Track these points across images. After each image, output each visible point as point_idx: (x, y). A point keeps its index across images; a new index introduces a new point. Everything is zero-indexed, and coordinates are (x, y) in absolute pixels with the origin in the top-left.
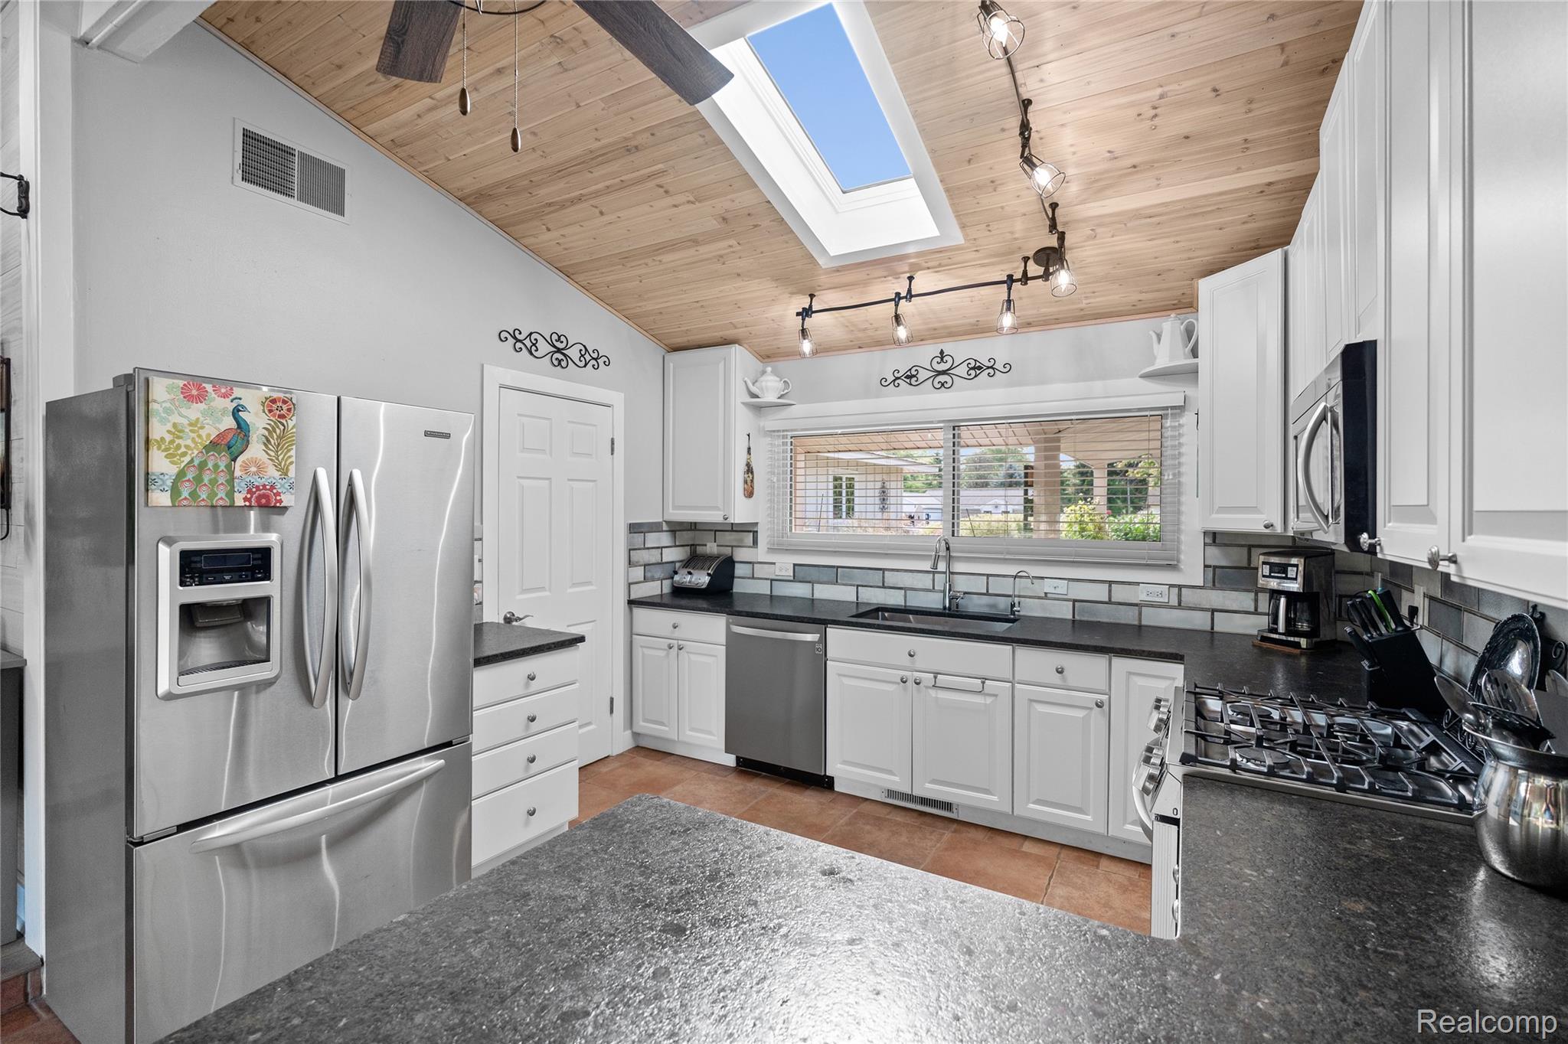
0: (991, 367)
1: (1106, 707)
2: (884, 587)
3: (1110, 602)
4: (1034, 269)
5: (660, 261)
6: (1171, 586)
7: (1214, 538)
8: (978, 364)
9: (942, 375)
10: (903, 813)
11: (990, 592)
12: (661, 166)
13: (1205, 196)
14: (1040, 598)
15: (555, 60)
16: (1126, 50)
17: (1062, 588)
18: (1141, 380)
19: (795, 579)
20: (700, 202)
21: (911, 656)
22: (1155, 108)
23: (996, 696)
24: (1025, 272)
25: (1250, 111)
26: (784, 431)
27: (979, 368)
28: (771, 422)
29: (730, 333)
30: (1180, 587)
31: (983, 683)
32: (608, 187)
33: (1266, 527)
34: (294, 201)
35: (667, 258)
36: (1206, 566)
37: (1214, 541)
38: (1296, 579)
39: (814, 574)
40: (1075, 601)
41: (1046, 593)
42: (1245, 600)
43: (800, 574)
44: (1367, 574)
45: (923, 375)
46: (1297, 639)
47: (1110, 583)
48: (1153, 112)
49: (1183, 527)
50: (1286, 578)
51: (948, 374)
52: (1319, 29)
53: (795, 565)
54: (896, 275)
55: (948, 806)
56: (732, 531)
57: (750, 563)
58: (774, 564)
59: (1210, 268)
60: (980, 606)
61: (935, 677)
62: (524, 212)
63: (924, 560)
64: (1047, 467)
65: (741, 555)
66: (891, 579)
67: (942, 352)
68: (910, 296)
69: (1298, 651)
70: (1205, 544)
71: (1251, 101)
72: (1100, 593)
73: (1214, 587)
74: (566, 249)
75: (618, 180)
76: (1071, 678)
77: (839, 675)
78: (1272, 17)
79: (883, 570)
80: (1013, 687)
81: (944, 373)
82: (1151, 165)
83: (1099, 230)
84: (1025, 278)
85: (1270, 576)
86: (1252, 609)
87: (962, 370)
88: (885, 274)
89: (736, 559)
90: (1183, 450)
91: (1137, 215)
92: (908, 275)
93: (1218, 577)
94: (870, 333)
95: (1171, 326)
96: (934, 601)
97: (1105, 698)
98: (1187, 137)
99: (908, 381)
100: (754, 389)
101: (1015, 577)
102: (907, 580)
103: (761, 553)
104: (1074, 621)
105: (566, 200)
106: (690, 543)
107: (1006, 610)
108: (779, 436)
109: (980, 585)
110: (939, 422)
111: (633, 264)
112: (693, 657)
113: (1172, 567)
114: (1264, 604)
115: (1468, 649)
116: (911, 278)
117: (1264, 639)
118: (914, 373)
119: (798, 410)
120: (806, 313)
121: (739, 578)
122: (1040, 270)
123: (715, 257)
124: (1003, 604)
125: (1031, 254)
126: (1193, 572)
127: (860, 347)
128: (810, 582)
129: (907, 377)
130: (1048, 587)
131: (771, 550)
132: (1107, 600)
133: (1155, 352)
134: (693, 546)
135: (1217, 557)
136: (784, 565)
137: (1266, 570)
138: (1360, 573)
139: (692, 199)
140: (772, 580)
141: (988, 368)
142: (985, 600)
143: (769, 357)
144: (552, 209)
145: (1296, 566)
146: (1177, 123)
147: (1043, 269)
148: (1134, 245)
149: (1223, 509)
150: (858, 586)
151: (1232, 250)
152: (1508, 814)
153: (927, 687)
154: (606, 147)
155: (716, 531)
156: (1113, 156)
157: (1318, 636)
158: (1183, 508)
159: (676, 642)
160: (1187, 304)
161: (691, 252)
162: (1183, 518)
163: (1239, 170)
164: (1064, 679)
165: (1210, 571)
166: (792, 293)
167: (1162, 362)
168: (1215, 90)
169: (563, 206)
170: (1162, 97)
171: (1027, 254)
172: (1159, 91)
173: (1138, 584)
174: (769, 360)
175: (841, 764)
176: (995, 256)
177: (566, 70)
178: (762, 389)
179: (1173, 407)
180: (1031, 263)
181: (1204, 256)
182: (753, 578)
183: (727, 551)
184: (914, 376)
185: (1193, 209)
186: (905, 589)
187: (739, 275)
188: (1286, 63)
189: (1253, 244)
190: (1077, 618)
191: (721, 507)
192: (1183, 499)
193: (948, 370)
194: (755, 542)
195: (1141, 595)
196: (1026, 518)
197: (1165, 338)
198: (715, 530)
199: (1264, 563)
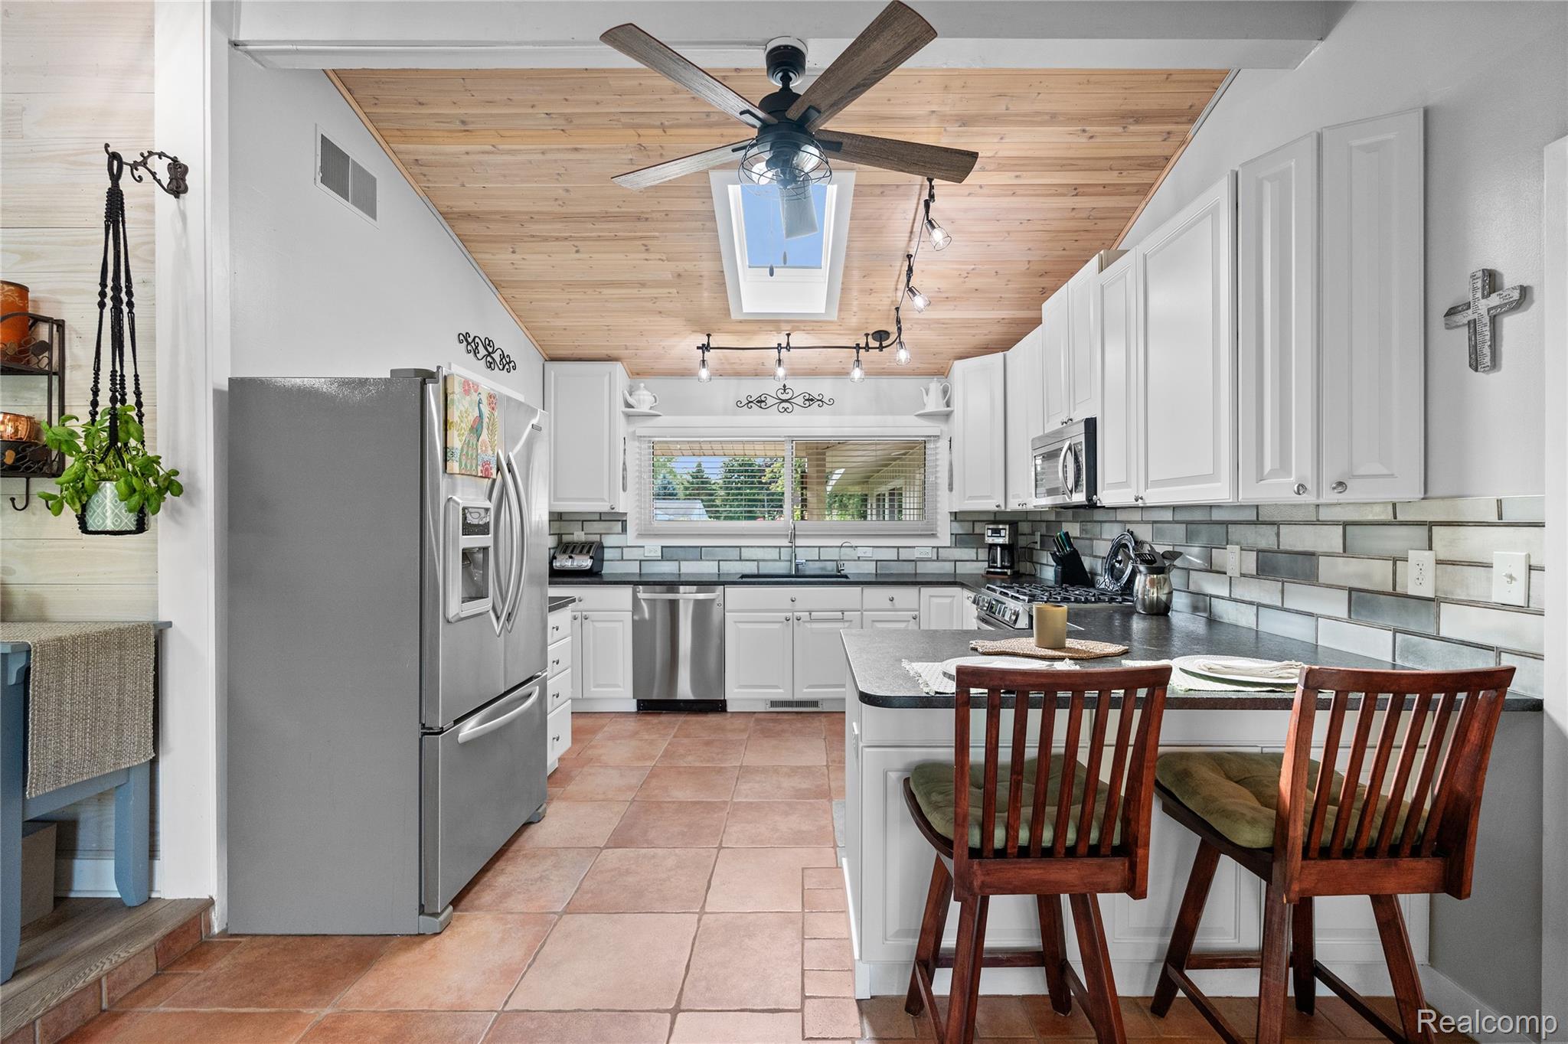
0: (820, 400)
1: (918, 619)
2: (741, 560)
3: (898, 560)
4: (873, 343)
5: (600, 292)
6: (933, 547)
7: (956, 516)
8: (811, 397)
9: (785, 402)
10: (786, 714)
11: (821, 558)
12: (657, 234)
13: (973, 319)
14: (855, 560)
15: (630, 157)
16: (967, 246)
17: (869, 553)
18: (916, 418)
19: (663, 558)
20: (668, 261)
21: (793, 601)
22: (968, 273)
23: (851, 621)
24: (867, 344)
25: (1007, 285)
26: (649, 437)
27: (812, 400)
28: (642, 428)
29: (615, 353)
30: (938, 548)
31: (843, 614)
32: (599, 236)
33: (997, 506)
34: (349, 204)
35: (607, 291)
36: (951, 534)
37: (956, 518)
38: (1004, 537)
39: (681, 553)
40: (877, 561)
41: (859, 557)
42: (970, 553)
43: (667, 553)
44: (1029, 534)
45: (770, 401)
46: (1006, 570)
47: (898, 548)
48: (966, 275)
49: (939, 510)
50: (1000, 536)
51: (790, 402)
52: (1045, 259)
53: (662, 547)
54: (779, 331)
55: (815, 703)
56: (600, 520)
57: (620, 547)
58: (643, 547)
59: (961, 355)
60: (815, 569)
61: (810, 614)
62: (501, 236)
63: (777, 538)
64: (818, 471)
65: (608, 541)
66: (746, 553)
67: (784, 386)
68: (788, 347)
69: (1007, 577)
70: (951, 521)
71: (1009, 281)
72: (891, 555)
73: (956, 546)
74: (516, 269)
75: (612, 234)
76: (897, 603)
77: (736, 622)
78: (1029, 249)
79: (740, 547)
80: (862, 614)
81: (786, 401)
82: (955, 299)
83: (915, 326)
84: (867, 348)
85: (992, 536)
86: (975, 559)
87: (800, 400)
88: (772, 329)
89: (605, 545)
90: (938, 463)
91: (938, 321)
92: (788, 332)
93: (959, 540)
94: (735, 366)
95: (935, 386)
96: (781, 568)
97: (917, 613)
98: (976, 290)
99: (759, 404)
100: (631, 400)
101: (841, 546)
102: (759, 554)
103: (631, 538)
104: (876, 575)
105: (551, 237)
106: (558, 532)
107: (832, 571)
108: (645, 441)
109: (814, 554)
110: (785, 437)
111: (570, 290)
112: (597, 625)
113: (934, 536)
114: (983, 554)
115: (1096, 557)
116: (788, 335)
117: (988, 572)
118: (763, 399)
119: (664, 420)
120: (705, 348)
121: (608, 560)
122: (877, 344)
123: (650, 298)
124: (831, 567)
125: (871, 332)
126: (945, 539)
127: (721, 375)
128: (676, 560)
129: (758, 402)
130: (860, 552)
131: (641, 535)
132: (896, 559)
133: (925, 401)
134: (560, 535)
135: (958, 528)
136: (653, 547)
137: (990, 532)
138: (1025, 534)
139: (664, 258)
140: (640, 561)
141: (818, 400)
142: (818, 564)
143: (638, 374)
144: (533, 239)
145: (1005, 529)
146: (974, 282)
147: (879, 343)
148: (928, 336)
149: (971, 498)
150: (719, 561)
151: (975, 348)
152: (1144, 595)
153: (804, 622)
154: (623, 213)
155: (583, 521)
156: (939, 291)
157: (1014, 568)
158: (939, 499)
159: (579, 613)
160: (942, 373)
161: (635, 291)
162: (939, 505)
163: (993, 310)
164: (894, 605)
165: (954, 536)
166: (693, 331)
167: (930, 409)
168: (996, 272)
169: (546, 239)
170: (973, 269)
171: (868, 332)
172: (973, 267)
173: (914, 547)
174: (638, 376)
175: (737, 688)
176: (850, 330)
177: (633, 164)
178: (639, 401)
179: (935, 436)
180: (870, 337)
181: (960, 349)
182: (622, 560)
183: (596, 538)
184: (764, 401)
185: (966, 324)
186: (757, 561)
187: (660, 312)
188: (1028, 269)
189: (985, 346)
190: (878, 572)
191: (607, 498)
192: (939, 493)
193: (790, 399)
194: (624, 530)
195: (916, 554)
196: (802, 512)
197: (931, 393)
198: (583, 519)
199: (988, 529)
